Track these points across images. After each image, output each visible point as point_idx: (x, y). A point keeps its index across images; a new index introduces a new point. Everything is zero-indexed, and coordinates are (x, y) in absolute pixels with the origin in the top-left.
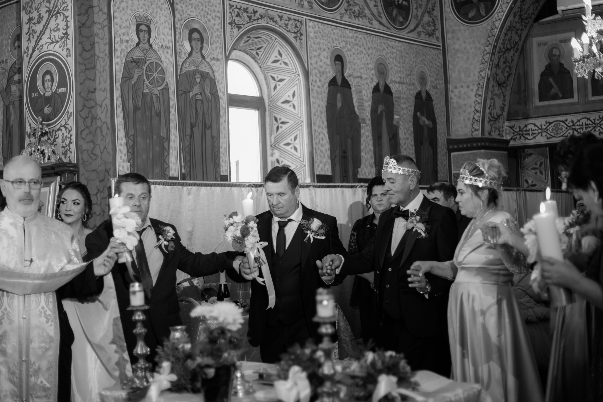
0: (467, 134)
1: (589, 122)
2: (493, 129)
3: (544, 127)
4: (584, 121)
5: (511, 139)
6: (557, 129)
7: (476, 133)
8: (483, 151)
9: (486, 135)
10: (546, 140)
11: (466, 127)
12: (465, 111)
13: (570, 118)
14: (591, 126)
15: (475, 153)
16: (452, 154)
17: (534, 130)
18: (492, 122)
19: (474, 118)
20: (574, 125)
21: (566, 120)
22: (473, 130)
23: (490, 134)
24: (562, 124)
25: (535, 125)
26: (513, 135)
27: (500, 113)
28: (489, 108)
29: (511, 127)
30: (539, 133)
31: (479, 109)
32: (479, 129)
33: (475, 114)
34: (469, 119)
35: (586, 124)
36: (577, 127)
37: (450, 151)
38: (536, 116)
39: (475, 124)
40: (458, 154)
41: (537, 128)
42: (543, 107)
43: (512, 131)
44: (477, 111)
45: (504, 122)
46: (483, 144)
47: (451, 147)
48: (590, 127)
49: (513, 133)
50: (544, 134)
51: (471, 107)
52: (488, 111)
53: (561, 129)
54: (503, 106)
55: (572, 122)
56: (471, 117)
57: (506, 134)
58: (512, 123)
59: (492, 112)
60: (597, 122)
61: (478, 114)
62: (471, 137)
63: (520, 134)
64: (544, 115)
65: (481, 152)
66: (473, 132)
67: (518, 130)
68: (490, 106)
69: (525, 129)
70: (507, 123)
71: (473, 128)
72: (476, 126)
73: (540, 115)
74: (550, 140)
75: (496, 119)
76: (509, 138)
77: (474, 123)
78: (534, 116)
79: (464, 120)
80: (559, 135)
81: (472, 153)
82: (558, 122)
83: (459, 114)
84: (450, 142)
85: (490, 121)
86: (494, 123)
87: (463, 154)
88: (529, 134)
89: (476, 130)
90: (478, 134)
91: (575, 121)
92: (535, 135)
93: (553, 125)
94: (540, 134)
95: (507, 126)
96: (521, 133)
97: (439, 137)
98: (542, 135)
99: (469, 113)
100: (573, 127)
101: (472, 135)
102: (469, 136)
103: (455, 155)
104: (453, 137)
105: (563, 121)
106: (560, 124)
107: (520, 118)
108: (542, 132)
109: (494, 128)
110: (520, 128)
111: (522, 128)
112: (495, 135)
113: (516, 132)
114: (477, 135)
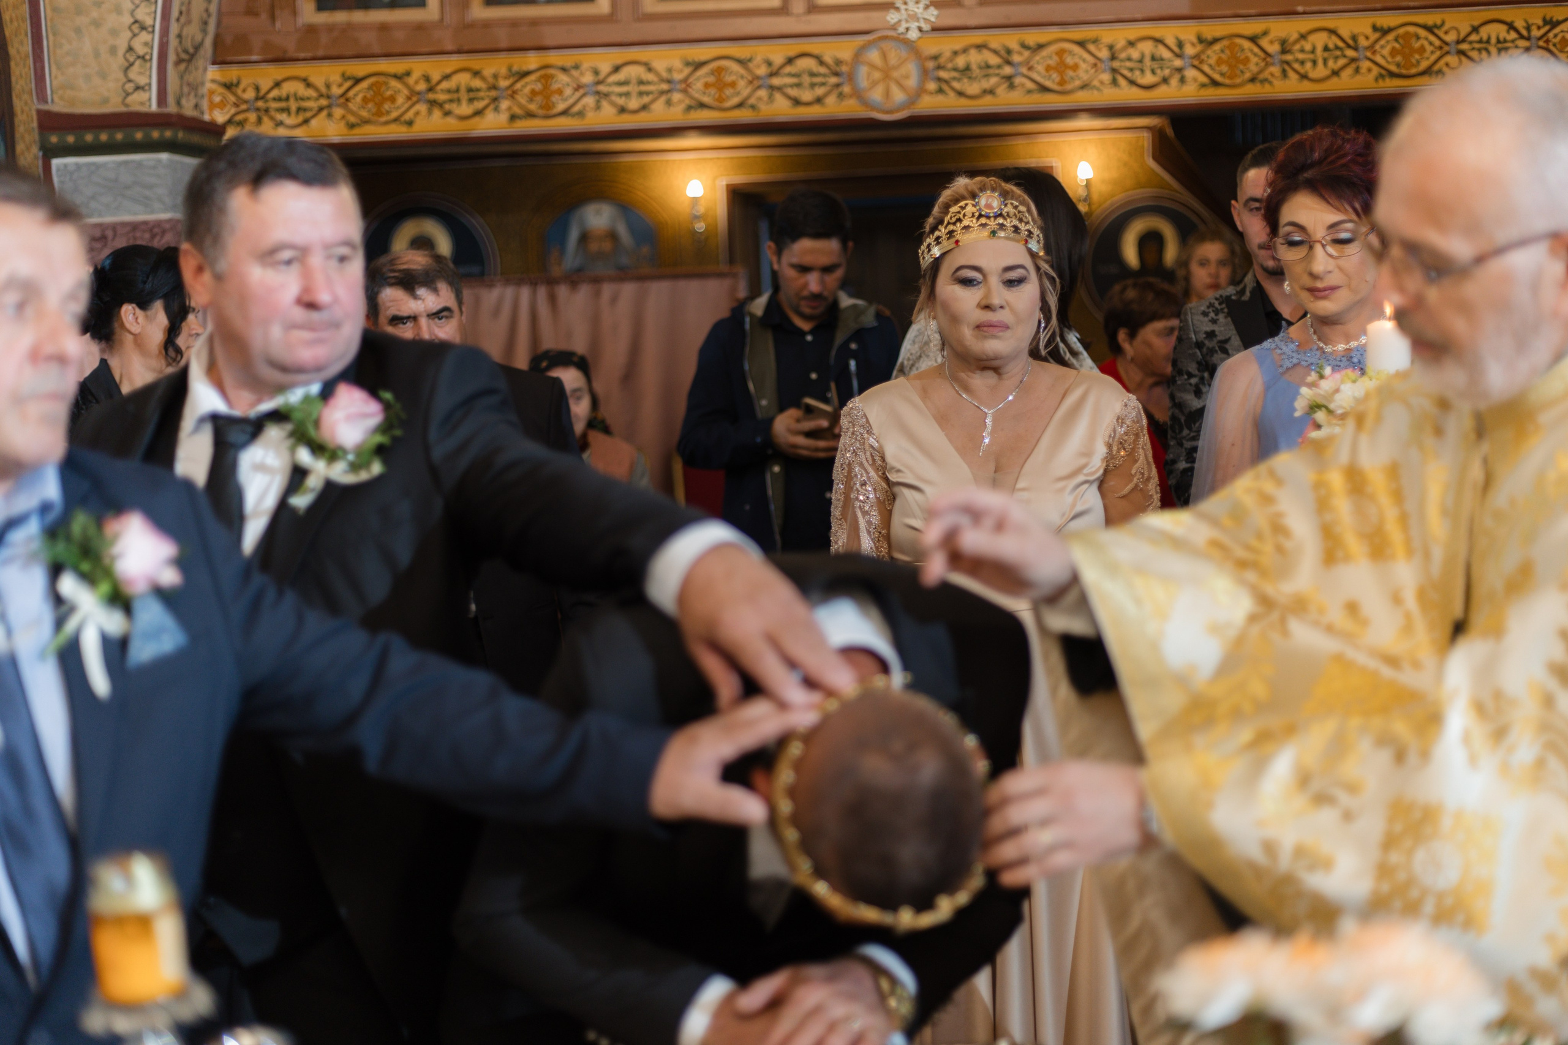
0: (106, 101)
1: (477, 83)
2: (186, 89)
3: (336, 91)
4: (463, 79)
5: (230, 122)
6: (378, 99)
7: (138, 97)
8: (164, 156)
9: (171, 108)
10: (345, 130)
11: (103, 75)
12: (97, 24)
13: (418, 67)
14: (482, 94)
15: (139, 164)
16: (56, 162)
17: (302, 99)
18: (183, 66)
19: (130, 49)
20: (431, 89)
21: (408, 74)
22: (129, 87)
23: (178, 103)
24: (394, 84)
25: (308, 85)
26: (233, 111)
27: (199, 37)
28: (178, 20)
29: (229, 86)
30: (321, 109)
31: (149, 21)
32: (150, 84)
33: (135, 35)
34: (113, 50)
35: (470, 90)
36: (442, 97)
37: (49, 152)
38: (309, 55)
39: (136, 67)
40: (78, 166)
41: (313, 94)
42: (331, 28)
43: (232, 99)
44: (143, 28)
45: (205, 70)
46: (168, 134)
47: (54, 139)
48: (482, 99)
49: (236, 105)
50: (338, 112)
51: (118, 10)
52: (174, 28)
53: (392, 99)
54: (205, 16)
55: (427, 79)
56: (122, 44)
57: (213, 106)
58: (233, 73)
59: (185, 33)
60: (503, 83)
61: (144, 36)
62: (123, 109)
63: (258, 110)
64: (335, 52)
65: (160, 161)
66: (128, 94)
67: (250, 94)
68: (181, 13)
69: (275, 93)
70: (213, 73)
71: (130, 81)
72: (141, 73)
73: (321, 53)
74: (356, 131)
75: (188, 57)
76: (220, 118)
77: (132, 65)
78: (302, 55)
79: (97, 54)
80: (384, 119)
81: (126, 163)
82: (382, 79)
83: (78, 31)
84: (50, 122)
85: (179, 62)
86: (186, 68)
87: (93, 164)
88: (287, 110)
89: (138, 88)
90: (148, 102)
91: (436, 77)
92: (308, 114)
93: (364, 85)
94: (324, 113)
95: (213, 81)
96: (260, 104)
97: (18, 104)
98: (330, 115)
99: (114, 33)
100: (431, 96)
101: (127, 105)
102: (114, 106)
103: (66, 166)
104: (58, 105)
105: (396, 77)
106: (386, 84)
107: (254, 58)
108: (329, 106)
109: (189, 84)
110: (257, 89)
111: (264, 88)
112: (189, 111)
113: (246, 102)
114: (142, 104)
